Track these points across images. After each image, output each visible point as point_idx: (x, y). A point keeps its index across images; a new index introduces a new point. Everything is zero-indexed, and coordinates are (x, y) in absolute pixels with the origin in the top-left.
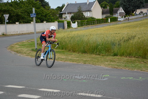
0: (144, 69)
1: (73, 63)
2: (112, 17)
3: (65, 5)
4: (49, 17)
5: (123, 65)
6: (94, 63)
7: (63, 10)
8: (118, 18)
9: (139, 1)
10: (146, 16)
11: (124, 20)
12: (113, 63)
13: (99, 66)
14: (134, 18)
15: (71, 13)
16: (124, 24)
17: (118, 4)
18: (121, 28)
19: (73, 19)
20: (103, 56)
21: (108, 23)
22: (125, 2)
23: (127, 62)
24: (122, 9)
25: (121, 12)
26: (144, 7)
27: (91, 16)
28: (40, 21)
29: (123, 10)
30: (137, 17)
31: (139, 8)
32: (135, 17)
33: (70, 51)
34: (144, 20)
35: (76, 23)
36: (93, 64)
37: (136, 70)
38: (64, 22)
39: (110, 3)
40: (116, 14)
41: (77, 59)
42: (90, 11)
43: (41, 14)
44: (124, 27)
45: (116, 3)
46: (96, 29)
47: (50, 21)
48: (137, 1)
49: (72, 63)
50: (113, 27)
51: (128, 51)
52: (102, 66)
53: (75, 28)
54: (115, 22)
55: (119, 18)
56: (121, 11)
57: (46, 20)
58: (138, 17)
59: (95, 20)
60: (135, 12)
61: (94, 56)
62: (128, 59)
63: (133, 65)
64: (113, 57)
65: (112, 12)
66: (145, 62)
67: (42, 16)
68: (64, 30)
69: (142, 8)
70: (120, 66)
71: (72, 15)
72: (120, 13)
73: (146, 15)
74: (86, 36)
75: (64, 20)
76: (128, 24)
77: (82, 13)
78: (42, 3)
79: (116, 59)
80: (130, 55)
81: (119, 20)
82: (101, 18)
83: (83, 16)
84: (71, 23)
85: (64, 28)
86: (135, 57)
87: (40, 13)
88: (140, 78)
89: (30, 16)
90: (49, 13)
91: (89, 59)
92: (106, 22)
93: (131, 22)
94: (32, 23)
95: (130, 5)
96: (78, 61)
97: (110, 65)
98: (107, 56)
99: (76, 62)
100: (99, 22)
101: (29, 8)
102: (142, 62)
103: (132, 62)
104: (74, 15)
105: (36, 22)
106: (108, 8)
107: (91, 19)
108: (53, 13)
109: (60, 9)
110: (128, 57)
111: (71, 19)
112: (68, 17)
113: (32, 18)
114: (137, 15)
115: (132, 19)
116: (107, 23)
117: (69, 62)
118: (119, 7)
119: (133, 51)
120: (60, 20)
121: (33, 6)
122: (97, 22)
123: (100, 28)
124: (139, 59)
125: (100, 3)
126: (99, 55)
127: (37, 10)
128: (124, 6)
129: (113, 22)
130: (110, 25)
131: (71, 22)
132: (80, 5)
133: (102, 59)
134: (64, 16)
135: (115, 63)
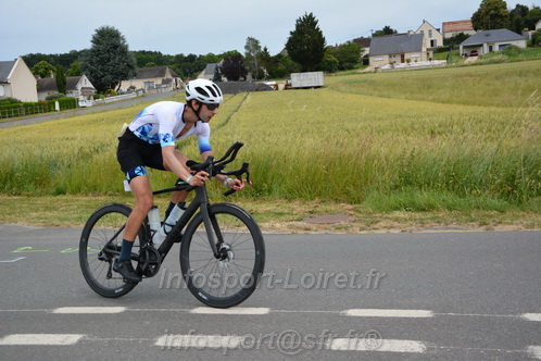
2: (64, 99)
8: (78, 101)
9: (123, 62)
10: (143, 96)
11: (94, 106)
13: (13, 224)
14: (116, 100)
16: (91, 115)
17: (77, 67)
18: (83, 124)
20: (28, 196)
21: (54, 113)
22: (92, 63)
24: (88, 80)
25: (84, 86)
26: (135, 76)
27: (8, 95)
29: (91, 81)
31: (125, 77)
32: (119, 99)
40: (74, 91)
42: (4, 83)
44: (90, 123)
45: (72, 65)
46: (20, 128)
50: (64, 123)
52: (22, 224)
54: (72, 110)
55: (82, 101)
56: (86, 83)
58: (126, 98)
59: (19, 106)
60: (117, 87)
62: (89, 202)
64: (53, 198)
65: (62, 86)
69: (132, 78)
70: (66, 219)
72: (83, 88)
73: (142, 94)
76: (102, 115)
80: (94, 190)
81: (81, 104)
82: (37, 101)
86: (106, 193)
92: (49, 111)
95: (105, 71)
98: (40, 195)
100: (31, 109)
106: (52, 76)
107: (8, 102)
110: (90, 195)
115: (113, 103)
116: (51, 113)
118: (79, 74)
122: (26, 111)
123: (31, 126)
126: (19, 195)
128: (91, 73)
129: (68, 111)
130: (58, 119)
135: (55, 213)
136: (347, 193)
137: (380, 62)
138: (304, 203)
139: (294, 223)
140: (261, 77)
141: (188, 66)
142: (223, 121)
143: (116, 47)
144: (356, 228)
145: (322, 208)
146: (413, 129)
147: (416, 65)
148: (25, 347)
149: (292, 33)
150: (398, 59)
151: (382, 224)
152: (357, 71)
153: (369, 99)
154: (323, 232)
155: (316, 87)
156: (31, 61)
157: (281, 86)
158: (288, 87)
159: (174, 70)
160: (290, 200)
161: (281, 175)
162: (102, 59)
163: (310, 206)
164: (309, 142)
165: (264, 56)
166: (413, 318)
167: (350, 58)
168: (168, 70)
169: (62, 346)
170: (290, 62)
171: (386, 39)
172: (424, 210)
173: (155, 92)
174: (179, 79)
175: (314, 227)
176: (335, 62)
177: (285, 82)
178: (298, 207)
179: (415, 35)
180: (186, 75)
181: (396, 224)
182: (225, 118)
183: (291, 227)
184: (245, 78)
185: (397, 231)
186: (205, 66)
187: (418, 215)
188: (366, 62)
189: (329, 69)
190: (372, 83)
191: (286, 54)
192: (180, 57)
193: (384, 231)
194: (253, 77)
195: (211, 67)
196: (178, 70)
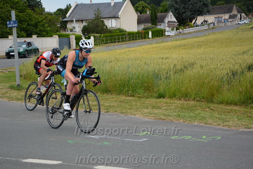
0: (210, 121)
2: (155, 29)
3: (71, 7)
4: (41, 28)
5: (175, 114)
6: (124, 111)
7: (68, 15)
8: (165, 31)
9: (200, 2)
10: (213, 28)
11: (176, 35)
12: (157, 111)
13: (133, 116)
14: (193, 31)
15: (82, 21)
16: (175, 42)
17: (165, 6)
18: (171, 48)
19: (87, 32)
20: (139, 97)
21: (148, 40)
22: (176, 3)
23: (182, 108)
24: (172, 15)
25: (170, 20)
26: (209, 12)
27: (119, 27)
28: (25, 34)
29: (175, 16)
30: (197, 29)
31: (201, 13)
32: (195, 30)
34: (209, 35)
35: (92, 38)
36: (122, 113)
37: (196, 123)
38: (71, 37)
39: (152, 5)
40: (162, 24)
42: (116, 17)
43: (28, 21)
44: (175, 47)
45: (162, 4)
46: (127, 49)
47: (44, 35)
48: (198, 1)
50: (157, 47)
51: (183, 89)
52: (138, 116)
54: (160, 38)
55: (168, 31)
56: (171, 18)
57: (36, 34)
58: (200, 29)
59: (125, 34)
60: (194, 21)
61: (123, 98)
62: (181, 104)
63: (192, 114)
64: (157, 100)
65: (155, 20)
66: (212, 109)
67: (28, 25)
69: (206, 14)
70: (169, 116)
71: (85, 24)
72: (169, 22)
73: (212, 26)
74: (111, 62)
75: (71, 33)
76: (183, 42)
77: (103, 21)
78: (29, 2)
79: (162, 103)
80: (186, 96)
81: (167, 34)
82: (136, 31)
83: (105, 27)
84: (84, 38)
85: (70, 48)
86: (194, 99)
87: (24, 21)
88: (204, 137)
89: (6, 25)
90: (42, 21)
91: (115, 104)
92: (145, 38)
93: (187, 39)
94: (10, 37)
95: (186, 9)
97: (152, 114)
98: (147, 98)
100: (133, 37)
101: (4, 10)
102: (207, 109)
103: (191, 109)
104: (89, 25)
105: (18, 37)
106: (148, 13)
107: (118, 31)
108: (50, 21)
109: (62, 12)
110: (182, 99)
111: (82, 31)
112: (78, 28)
113: (11, 28)
114: (198, 26)
115: (190, 33)
116: (146, 40)
118: (166, 11)
119: (191, 89)
120: (63, 33)
121: (12, 8)
122: (130, 38)
123: (134, 49)
124: (202, 104)
125: (133, 4)
126: (133, 96)
127: (19, 14)
128: (176, 10)
129: (158, 38)
130: (151, 44)
131: (82, 37)
132: (98, 7)
133: (138, 104)
134: (69, 26)
135: (160, 111)
159: (240, 7)
168: (235, 7)
173: (222, 25)
174: (243, 14)
180: (249, 11)
196: (243, 7)
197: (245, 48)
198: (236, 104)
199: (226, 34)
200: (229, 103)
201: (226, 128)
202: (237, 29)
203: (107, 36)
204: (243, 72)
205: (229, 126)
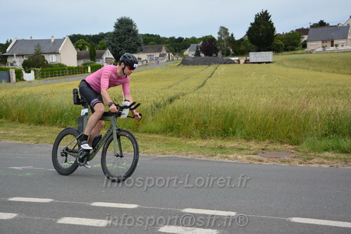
1: (17, 142)
2: (94, 65)
3: (11, 42)
7: (8, 50)
10: (146, 65)
15: (23, 56)
17: (103, 44)
21: (87, 74)
22: (113, 41)
26: (142, 51)
27: (59, 61)
29: (112, 53)
31: (135, 51)
33: (14, 120)
34: (142, 70)
35: (33, 72)
38: (10, 70)
40: (101, 60)
41: (25, 135)
42: (56, 53)
45: (100, 42)
49: (14, 142)
53: (30, 82)
56: (109, 55)
59: (65, 69)
65: (94, 56)
68: (8, 84)
69: (140, 52)
71: (25, 58)
72: (106, 58)
73: (145, 63)
77: (43, 57)
82: (76, 66)
83: (45, 62)
84: (24, 72)
85: (9, 81)
88: (124, 164)
91: (46, 135)
92: (84, 73)
96: (25, 139)
99: (21, 140)
100: (73, 71)
104: (29, 60)
106: (87, 50)
107: (58, 66)
109: (2, 47)
111: (23, 65)
112: (19, 63)
117: (8, 141)
118: (104, 48)
120: (3, 66)
122: (70, 72)
128: (113, 48)
132: (38, 43)
134: (9, 60)
136: (290, 137)
137: (315, 46)
138: (258, 143)
139: (251, 156)
140: (228, 54)
141: (177, 45)
142: (201, 84)
143: (130, 31)
144: (296, 162)
145: (271, 147)
146: (339, 94)
147: (343, 48)
148: (75, 226)
149: (251, 24)
150: (329, 44)
151: (315, 160)
152: (298, 52)
153: (306, 72)
154: (273, 163)
155: (266, 63)
156: (74, 39)
157: (242, 61)
158: (247, 62)
159: (168, 48)
160: (248, 140)
161: (242, 122)
162: (120, 38)
163: (263, 145)
164: (264, 100)
165: (231, 40)
166: (341, 227)
167: (293, 42)
168: (164, 48)
169: (97, 227)
170: (249, 44)
171: (320, 29)
172: (347, 152)
173: (154, 62)
174: (171, 54)
175: (265, 160)
176: (281, 45)
177: (245, 58)
178: (253, 145)
179: (343, 27)
180: (176, 51)
181: (326, 161)
182: (203, 81)
183: (248, 159)
184: (217, 55)
185: (327, 166)
186: (189, 46)
187: (342, 156)
188: (305, 46)
189: (277, 50)
190: (308, 61)
191: (247, 38)
192: (172, 39)
193: (317, 165)
194: (223, 54)
195: (194, 46)
196: (170, 48)
197: (170, 83)
198: (157, 133)
199: (157, 70)
200: (151, 132)
201: (145, 155)
202: (166, 66)
203: (47, 71)
204: (165, 104)
205: (148, 153)
